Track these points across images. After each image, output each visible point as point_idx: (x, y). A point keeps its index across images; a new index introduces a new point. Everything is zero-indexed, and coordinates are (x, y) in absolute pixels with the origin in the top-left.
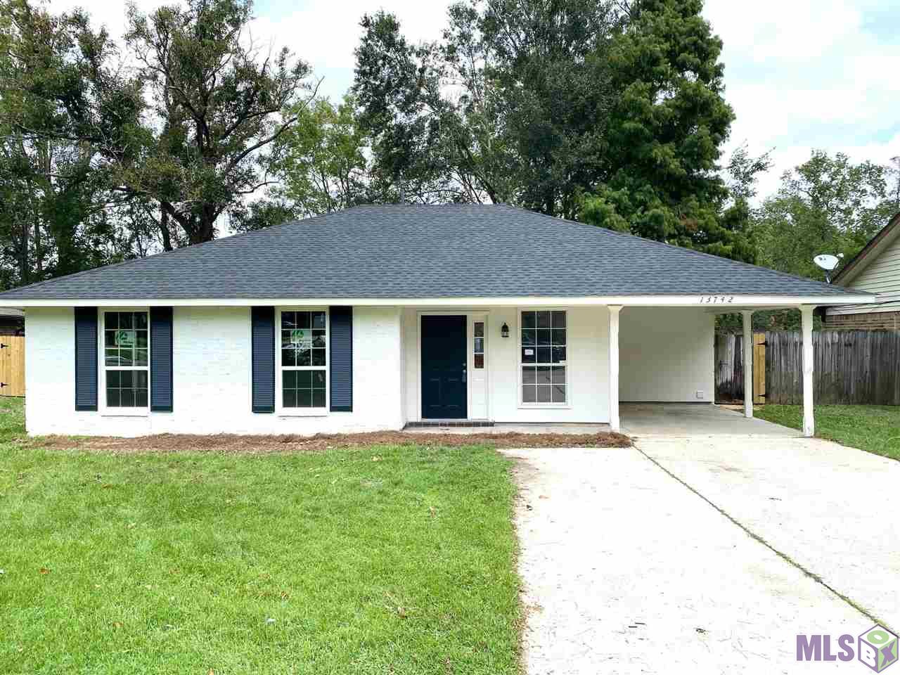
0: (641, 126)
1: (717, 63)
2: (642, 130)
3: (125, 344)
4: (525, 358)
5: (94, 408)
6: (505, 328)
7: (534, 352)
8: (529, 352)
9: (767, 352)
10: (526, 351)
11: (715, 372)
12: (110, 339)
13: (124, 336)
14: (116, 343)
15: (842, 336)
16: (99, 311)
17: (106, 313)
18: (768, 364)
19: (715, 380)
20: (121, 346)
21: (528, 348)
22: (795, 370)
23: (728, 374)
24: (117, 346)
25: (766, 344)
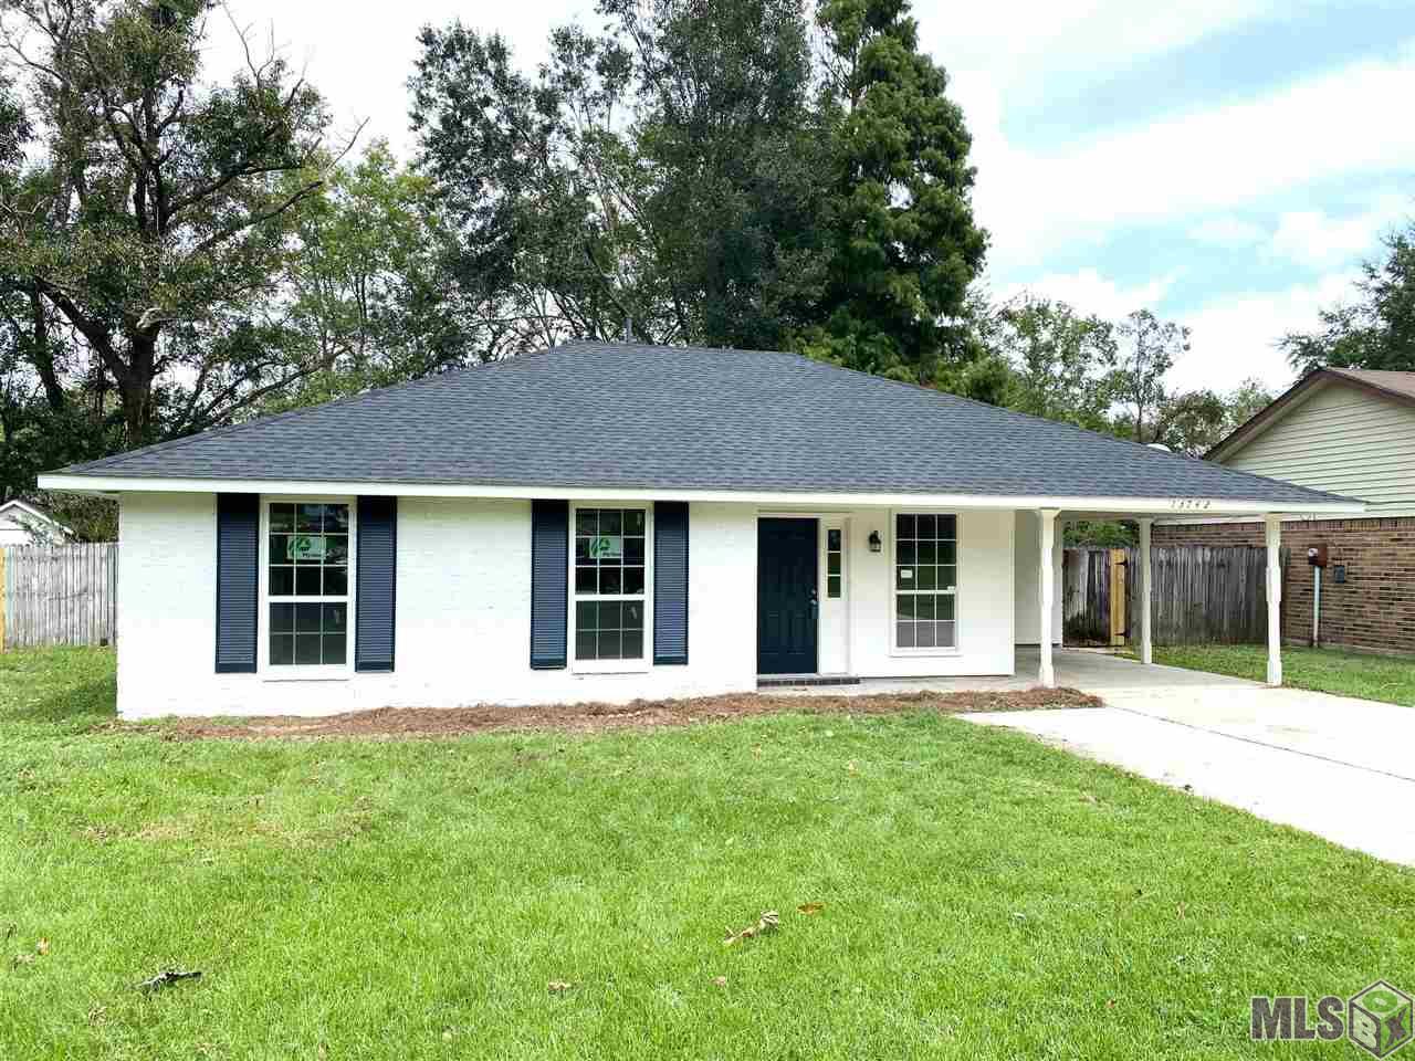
0: (877, 246)
1: (967, 166)
2: (877, 253)
3: (305, 558)
4: (901, 583)
5: (252, 668)
6: (874, 539)
7: (914, 574)
8: (906, 574)
9: (1127, 574)
10: (902, 571)
11: (1064, 602)
12: (279, 548)
13: (303, 544)
14: (289, 557)
15: (1215, 553)
16: (261, 501)
17: (271, 505)
18: (1127, 592)
19: (1064, 613)
20: (298, 562)
21: (904, 568)
22: (1160, 600)
23: (1080, 605)
24: (291, 562)
25: (1125, 563)
